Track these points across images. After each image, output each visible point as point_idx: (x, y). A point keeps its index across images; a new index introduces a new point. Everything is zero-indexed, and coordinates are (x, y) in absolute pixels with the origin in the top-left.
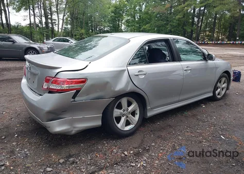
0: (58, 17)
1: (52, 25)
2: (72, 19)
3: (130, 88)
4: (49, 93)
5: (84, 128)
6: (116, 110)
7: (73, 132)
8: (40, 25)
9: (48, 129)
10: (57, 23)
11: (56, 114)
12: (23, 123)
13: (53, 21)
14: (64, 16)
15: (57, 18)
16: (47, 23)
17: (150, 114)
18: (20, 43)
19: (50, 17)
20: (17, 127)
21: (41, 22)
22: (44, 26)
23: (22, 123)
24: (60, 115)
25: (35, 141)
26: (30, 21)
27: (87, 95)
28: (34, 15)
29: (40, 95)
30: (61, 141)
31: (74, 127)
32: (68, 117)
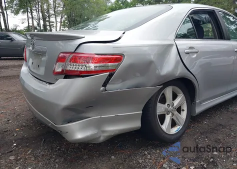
0: (56, 19)
1: (51, 28)
2: (69, 22)
3: (180, 71)
4: (65, 78)
5: (117, 132)
6: (159, 105)
7: (102, 139)
8: (38, 27)
9: (64, 135)
10: (55, 25)
11: (76, 111)
12: (24, 126)
13: (51, 23)
14: (62, 18)
15: (54, 21)
16: (45, 26)
17: (198, 110)
18: (18, 40)
19: (48, 19)
20: (16, 132)
21: (39, 24)
22: (42, 28)
23: (22, 126)
24: (83, 112)
25: (42, 153)
26: (29, 24)
27: (124, 80)
28: (32, 18)
29: (50, 84)
30: (81, 151)
31: (104, 132)
32: (94, 117)
